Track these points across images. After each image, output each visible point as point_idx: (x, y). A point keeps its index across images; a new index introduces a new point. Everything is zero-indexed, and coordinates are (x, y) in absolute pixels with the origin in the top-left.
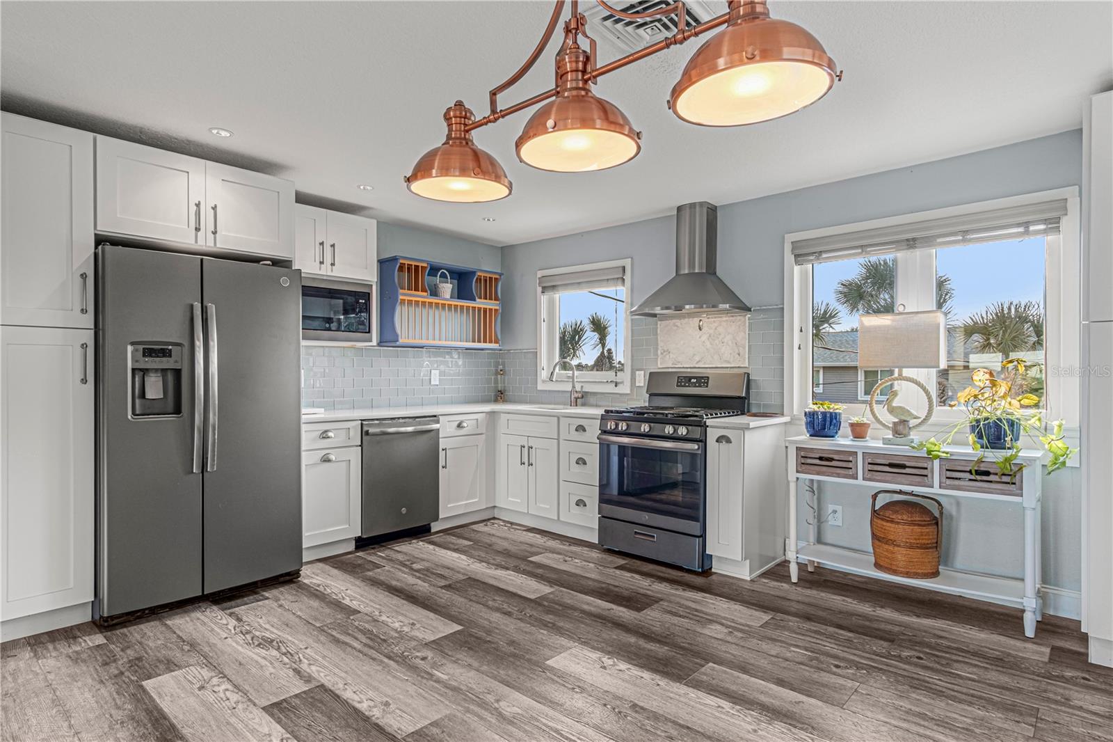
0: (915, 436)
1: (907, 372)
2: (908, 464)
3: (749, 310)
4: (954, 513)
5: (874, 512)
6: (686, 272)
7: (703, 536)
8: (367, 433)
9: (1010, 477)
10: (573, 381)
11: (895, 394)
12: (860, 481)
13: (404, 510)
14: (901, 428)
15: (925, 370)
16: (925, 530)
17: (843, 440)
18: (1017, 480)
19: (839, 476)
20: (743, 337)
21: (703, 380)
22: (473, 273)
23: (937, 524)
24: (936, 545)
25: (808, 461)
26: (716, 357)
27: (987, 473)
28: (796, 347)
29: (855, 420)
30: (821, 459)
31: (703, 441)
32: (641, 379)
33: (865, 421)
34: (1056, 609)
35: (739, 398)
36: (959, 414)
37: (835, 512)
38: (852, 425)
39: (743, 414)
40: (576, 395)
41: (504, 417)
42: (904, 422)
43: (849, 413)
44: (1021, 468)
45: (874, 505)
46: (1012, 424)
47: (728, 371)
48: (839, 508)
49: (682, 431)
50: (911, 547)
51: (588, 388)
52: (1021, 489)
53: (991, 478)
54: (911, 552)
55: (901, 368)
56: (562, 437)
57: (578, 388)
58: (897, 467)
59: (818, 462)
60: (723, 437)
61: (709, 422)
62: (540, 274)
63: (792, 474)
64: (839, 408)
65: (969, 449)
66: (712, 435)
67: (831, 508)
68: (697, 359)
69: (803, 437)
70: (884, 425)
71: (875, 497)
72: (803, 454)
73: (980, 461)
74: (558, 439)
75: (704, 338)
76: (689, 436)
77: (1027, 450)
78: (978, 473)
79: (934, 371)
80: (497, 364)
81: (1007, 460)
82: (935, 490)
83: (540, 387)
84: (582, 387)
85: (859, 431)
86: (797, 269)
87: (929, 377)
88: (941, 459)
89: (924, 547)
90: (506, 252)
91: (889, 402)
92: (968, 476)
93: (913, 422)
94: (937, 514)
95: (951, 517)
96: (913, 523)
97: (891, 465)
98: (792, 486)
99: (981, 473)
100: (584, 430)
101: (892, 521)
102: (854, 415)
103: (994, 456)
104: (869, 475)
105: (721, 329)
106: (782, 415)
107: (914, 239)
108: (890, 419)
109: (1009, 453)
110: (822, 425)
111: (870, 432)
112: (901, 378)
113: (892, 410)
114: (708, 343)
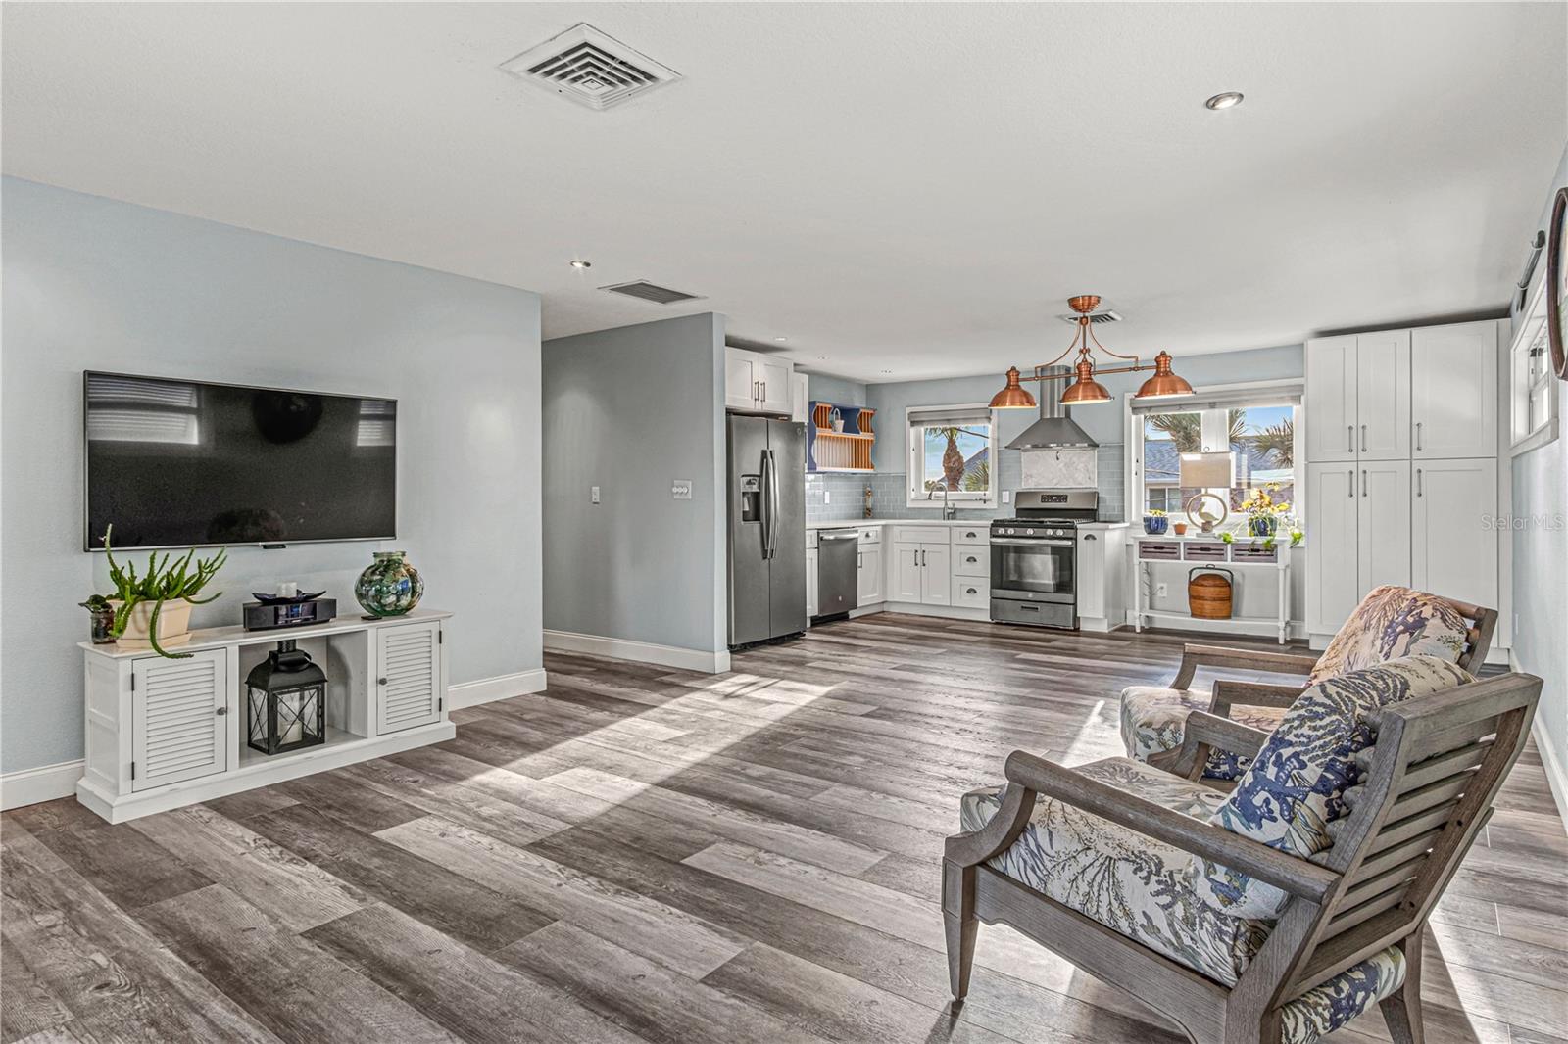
0: (1216, 531)
1: (1211, 491)
2: (1212, 548)
3: (1098, 446)
4: (1240, 581)
5: (1190, 583)
6: (1048, 417)
7: (1075, 605)
8: (822, 539)
9: (1270, 552)
10: (946, 500)
11: (1203, 505)
12: (1182, 561)
13: (840, 598)
14: (1207, 527)
15: (1222, 489)
16: (1223, 589)
17: (1170, 535)
18: (1274, 553)
19: (1168, 558)
20: (1093, 465)
21: (1062, 498)
22: (858, 410)
23: (1229, 585)
24: (1229, 599)
25: (1146, 550)
26: (1071, 480)
27: (1258, 551)
28: (1133, 473)
29: (1176, 523)
30: (1156, 548)
31: (1074, 539)
32: (1007, 497)
33: (1184, 523)
34: (1300, 634)
35: (1092, 510)
36: (1243, 518)
37: (1162, 588)
38: (1176, 526)
39: (1095, 521)
40: (949, 511)
41: (896, 530)
42: (1209, 523)
43: (1175, 517)
44: (1276, 546)
45: (1190, 578)
46: (1272, 521)
47: (1081, 490)
48: (1165, 585)
49: (1060, 532)
50: (1215, 600)
51: (958, 506)
52: (1276, 558)
53: (1260, 553)
54: (1214, 603)
55: (1207, 488)
56: (954, 541)
57: (950, 505)
58: (1205, 550)
59: (1153, 550)
60: (1090, 535)
61: (1078, 526)
62: (909, 410)
63: (1136, 559)
64: (1167, 514)
65: (1247, 537)
66: (1081, 535)
67: (1159, 585)
68: (1055, 481)
69: (1143, 535)
70: (1196, 525)
71: (1190, 572)
72: (1143, 545)
73: (1253, 543)
74: (950, 544)
75: (1062, 465)
76: (1066, 536)
77: (1281, 536)
78: (1253, 551)
79: (1228, 489)
80: (865, 486)
81: (1269, 541)
82: (1229, 564)
83: (909, 505)
84: (954, 505)
85: (1180, 529)
86: (1134, 417)
87: (1223, 493)
88: (1232, 544)
89: (1222, 600)
90: (871, 389)
91: (1199, 510)
92: (1248, 553)
93: (1215, 523)
94: (1230, 581)
95: (1239, 584)
96: (1215, 586)
97: (1202, 549)
98: (1136, 568)
99: (1254, 551)
100: (975, 536)
101: (1203, 585)
102: (1177, 519)
103: (1261, 540)
104: (1187, 557)
105: (1075, 459)
106: (1124, 521)
107: (1214, 403)
108: (1200, 521)
109: (1269, 538)
110: (1155, 526)
111: (1187, 531)
112: (1207, 494)
113: (1202, 515)
114: (1064, 469)
